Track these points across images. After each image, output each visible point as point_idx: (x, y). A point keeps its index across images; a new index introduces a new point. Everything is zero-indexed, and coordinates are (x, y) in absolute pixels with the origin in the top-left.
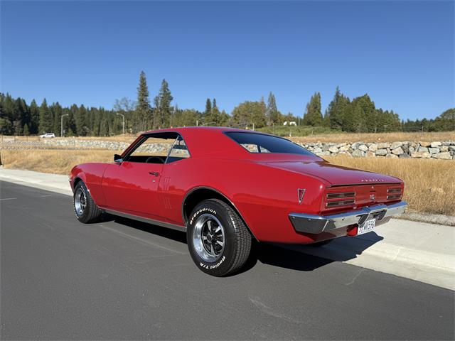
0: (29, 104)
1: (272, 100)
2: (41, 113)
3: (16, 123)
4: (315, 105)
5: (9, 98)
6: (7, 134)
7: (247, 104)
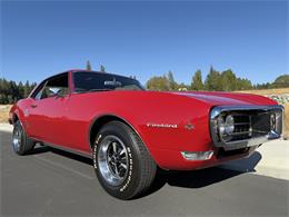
0: (17, 84)
1: (171, 75)
2: (26, 90)
3: (10, 97)
4: (198, 77)
5: (5, 81)
6: (4, 104)
7: (155, 78)
